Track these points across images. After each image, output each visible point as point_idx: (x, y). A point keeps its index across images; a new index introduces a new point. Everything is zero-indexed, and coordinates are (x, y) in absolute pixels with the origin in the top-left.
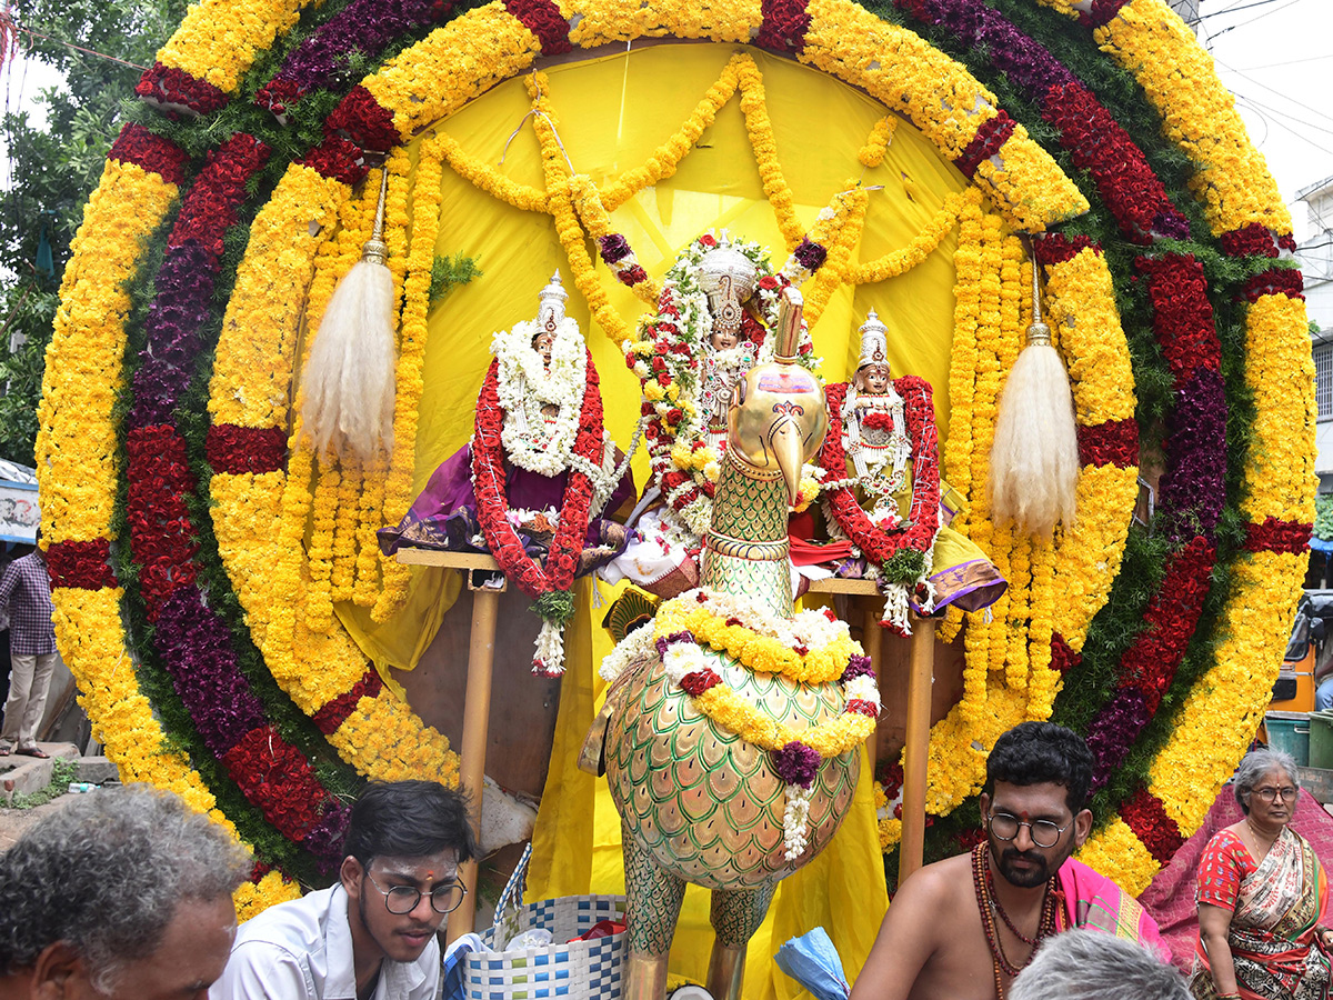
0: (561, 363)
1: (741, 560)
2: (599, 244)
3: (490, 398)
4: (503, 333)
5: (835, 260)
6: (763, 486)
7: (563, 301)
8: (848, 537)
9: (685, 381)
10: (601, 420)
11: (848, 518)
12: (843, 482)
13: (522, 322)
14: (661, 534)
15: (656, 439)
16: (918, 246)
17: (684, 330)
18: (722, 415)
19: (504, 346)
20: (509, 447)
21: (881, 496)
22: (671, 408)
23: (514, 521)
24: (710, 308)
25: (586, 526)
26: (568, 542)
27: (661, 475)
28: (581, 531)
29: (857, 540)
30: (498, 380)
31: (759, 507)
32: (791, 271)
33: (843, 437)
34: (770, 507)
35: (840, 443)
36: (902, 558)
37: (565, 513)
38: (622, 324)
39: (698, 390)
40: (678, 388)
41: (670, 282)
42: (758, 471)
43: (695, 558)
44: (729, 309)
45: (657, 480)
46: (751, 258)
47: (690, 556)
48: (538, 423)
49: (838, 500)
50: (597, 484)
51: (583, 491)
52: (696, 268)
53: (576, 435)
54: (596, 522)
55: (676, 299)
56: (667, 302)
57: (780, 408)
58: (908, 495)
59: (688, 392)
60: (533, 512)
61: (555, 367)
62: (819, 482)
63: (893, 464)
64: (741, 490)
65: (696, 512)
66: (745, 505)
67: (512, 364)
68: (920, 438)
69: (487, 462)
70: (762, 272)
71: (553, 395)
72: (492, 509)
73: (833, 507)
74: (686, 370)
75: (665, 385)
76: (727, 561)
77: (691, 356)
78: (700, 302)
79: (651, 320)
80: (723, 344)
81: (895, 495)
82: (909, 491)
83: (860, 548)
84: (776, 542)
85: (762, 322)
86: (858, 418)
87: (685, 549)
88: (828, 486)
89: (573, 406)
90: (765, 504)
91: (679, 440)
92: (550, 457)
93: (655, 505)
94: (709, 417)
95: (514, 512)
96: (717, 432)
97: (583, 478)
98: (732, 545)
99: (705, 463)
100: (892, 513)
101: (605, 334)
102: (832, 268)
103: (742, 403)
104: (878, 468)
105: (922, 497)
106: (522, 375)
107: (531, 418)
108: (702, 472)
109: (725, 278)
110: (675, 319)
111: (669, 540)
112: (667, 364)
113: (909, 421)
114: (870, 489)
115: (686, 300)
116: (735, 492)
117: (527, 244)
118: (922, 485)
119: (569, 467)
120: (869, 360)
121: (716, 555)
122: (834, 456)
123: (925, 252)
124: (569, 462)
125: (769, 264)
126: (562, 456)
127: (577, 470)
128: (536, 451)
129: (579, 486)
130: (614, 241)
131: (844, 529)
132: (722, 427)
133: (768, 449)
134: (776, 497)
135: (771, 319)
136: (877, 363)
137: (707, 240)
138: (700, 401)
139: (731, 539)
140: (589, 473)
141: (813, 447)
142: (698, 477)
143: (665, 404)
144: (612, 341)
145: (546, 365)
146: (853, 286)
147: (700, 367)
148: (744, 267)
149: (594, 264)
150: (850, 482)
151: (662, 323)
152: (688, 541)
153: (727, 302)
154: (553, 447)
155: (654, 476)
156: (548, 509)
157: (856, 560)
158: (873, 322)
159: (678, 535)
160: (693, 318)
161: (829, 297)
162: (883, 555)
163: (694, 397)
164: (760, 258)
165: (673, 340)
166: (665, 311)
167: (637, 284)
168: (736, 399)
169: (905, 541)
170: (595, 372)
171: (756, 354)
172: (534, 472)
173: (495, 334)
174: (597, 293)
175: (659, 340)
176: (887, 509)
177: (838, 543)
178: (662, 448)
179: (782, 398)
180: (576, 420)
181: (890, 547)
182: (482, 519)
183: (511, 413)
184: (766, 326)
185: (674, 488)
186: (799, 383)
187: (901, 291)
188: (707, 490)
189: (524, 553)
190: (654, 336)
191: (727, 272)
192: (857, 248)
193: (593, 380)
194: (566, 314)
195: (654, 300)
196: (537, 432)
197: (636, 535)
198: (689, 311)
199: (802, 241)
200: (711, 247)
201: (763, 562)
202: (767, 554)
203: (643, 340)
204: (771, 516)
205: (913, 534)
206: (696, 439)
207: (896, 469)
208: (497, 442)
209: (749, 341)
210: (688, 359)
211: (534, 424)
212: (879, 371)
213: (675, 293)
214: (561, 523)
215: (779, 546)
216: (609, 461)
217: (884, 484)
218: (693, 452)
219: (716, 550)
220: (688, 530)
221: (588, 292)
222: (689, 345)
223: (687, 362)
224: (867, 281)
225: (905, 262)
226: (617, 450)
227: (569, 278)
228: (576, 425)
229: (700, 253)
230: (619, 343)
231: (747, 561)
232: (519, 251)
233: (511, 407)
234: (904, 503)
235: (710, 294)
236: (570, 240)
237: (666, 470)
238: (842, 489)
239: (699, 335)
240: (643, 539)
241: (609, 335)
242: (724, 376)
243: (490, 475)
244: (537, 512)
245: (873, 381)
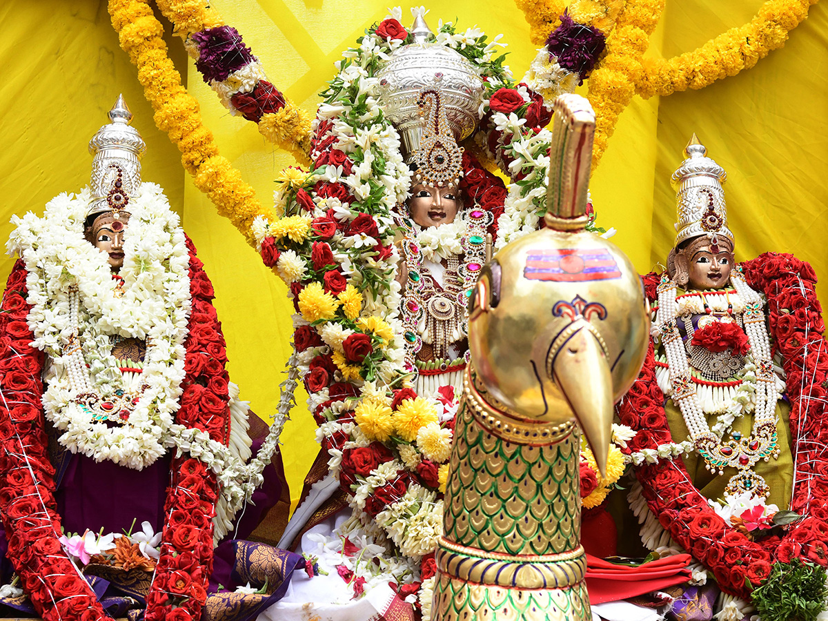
0: (142, 263)
1: (502, 590)
2: (192, 47)
3: (17, 334)
4: (30, 216)
5: (621, 53)
6: (533, 456)
7: (136, 152)
8: (682, 549)
9: (371, 283)
10: (224, 361)
11: (681, 514)
12: (664, 449)
13: (63, 196)
14: (345, 560)
15: (326, 391)
16: (771, 17)
17: (364, 191)
18: (440, 343)
19: (33, 239)
20: (58, 420)
21: (736, 471)
22: (349, 332)
23: (76, 553)
24: (404, 151)
25: (211, 553)
26: (180, 584)
27: (339, 453)
28: (203, 562)
29: (699, 553)
30: (29, 300)
31: (528, 492)
32: (543, 77)
33: (658, 370)
34: (549, 493)
35: (654, 380)
36: (786, 579)
37: (170, 533)
38: (246, 189)
39: (394, 299)
40: (359, 297)
41: (328, 109)
42: (524, 428)
43: (411, 599)
44: (439, 152)
45: (333, 464)
46: (472, 58)
47: (402, 595)
48: (109, 373)
49: (658, 482)
50: (226, 476)
51: (200, 491)
52: (375, 81)
53: (180, 391)
54: (227, 545)
55: (343, 137)
56: (327, 144)
57: (565, 310)
58: (784, 466)
59: (378, 303)
60: (111, 536)
61: (132, 272)
62: (623, 450)
63: (753, 413)
64: (497, 466)
65: (407, 516)
66: (505, 491)
67: (53, 270)
68: (800, 362)
69: (18, 450)
70: (493, 82)
71: (132, 322)
72: (36, 534)
73: (650, 495)
74: (372, 263)
75: (336, 292)
76: (479, 594)
77: (380, 238)
78: (386, 142)
79: (301, 177)
80: (432, 215)
81: (762, 468)
82: (787, 459)
83: (704, 566)
84: (564, 556)
85: (498, 173)
86: (683, 333)
87: (391, 585)
88: (639, 457)
89: (172, 339)
90: (539, 487)
91: (369, 388)
92: (137, 432)
93: (328, 511)
94: (417, 346)
95: (76, 538)
96: (432, 373)
97: (199, 468)
98: (486, 563)
99: (417, 426)
100: (760, 501)
101: (214, 210)
102: (616, 67)
103: (495, 302)
104: (727, 420)
105: (812, 468)
106: (73, 290)
107: (97, 364)
108: (414, 443)
109: (428, 96)
110: (344, 175)
111: (360, 568)
112: (336, 255)
113: (777, 334)
114: (715, 459)
115: (363, 137)
116: (484, 469)
117: (57, 52)
118: (811, 447)
119: (172, 451)
120: (695, 229)
121: (458, 585)
122: (646, 403)
123: (784, 27)
124: (171, 441)
125: (506, 67)
126: (157, 430)
127: (187, 454)
128: (111, 424)
129: (192, 482)
130: (220, 39)
131: (674, 533)
132: (440, 362)
133: (548, 383)
134: (559, 474)
135: (515, 165)
136: (710, 234)
137: (390, 30)
138: (400, 317)
139: (481, 553)
140: (208, 458)
141: (625, 378)
142: (408, 454)
143: (339, 327)
144: (227, 221)
145: (115, 269)
146: (655, 100)
147: (396, 256)
148: (459, 73)
149: (184, 82)
150: (678, 448)
151: (320, 182)
152: (395, 569)
153: (434, 139)
154: (140, 413)
155: (324, 457)
156: (139, 528)
157: (700, 589)
158: (697, 160)
159: (376, 561)
160: (377, 170)
161: (614, 121)
162: (750, 577)
163: (389, 311)
164: (488, 57)
165: (343, 210)
166: (325, 160)
167: (269, 116)
168: (483, 300)
169: (788, 549)
170: (204, 277)
171: (492, 229)
172: (108, 463)
173: (15, 219)
174: (197, 136)
175: (319, 213)
176: (748, 493)
177: (662, 560)
178: (338, 405)
179: (568, 291)
180: (180, 364)
181: (760, 562)
182: (17, 555)
183: (58, 360)
184: (506, 180)
185: (365, 475)
186: (595, 263)
187: (743, 104)
188: (425, 476)
189: (100, 610)
190: (309, 206)
191: (430, 84)
192: (658, 31)
193: (202, 292)
194: (144, 176)
195: (300, 144)
196: (108, 389)
197: (302, 564)
198: (369, 157)
199: (559, 23)
200: (398, 42)
201: (543, 591)
202: (549, 576)
203: (290, 213)
204: (551, 508)
205: (801, 536)
206: (398, 386)
207: (760, 420)
208: (34, 413)
209: (477, 208)
210: (374, 242)
211: (102, 376)
212: (715, 249)
213: (341, 128)
214: (164, 551)
215: (568, 562)
216: (240, 436)
217: (740, 450)
218: (395, 409)
219: (457, 576)
220: (393, 551)
221: (178, 134)
222: (375, 218)
223: (373, 249)
224: (682, 88)
225: (749, 49)
226: (253, 418)
227: (143, 112)
228: (178, 372)
229: (379, 52)
230: (243, 223)
231: (514, 593)
232: (42, 67)
233: (56, 347)
234: (778, 482)
235: (404, 125)
236: (138, 40)
237: (348, 445)
238: (663, 461)
239: (390, 200)
240: (313, 570)
241: (223, 211)
242: (438, 274)
243: (25, 473)
244: (118, 536)
245: (705, 267)
